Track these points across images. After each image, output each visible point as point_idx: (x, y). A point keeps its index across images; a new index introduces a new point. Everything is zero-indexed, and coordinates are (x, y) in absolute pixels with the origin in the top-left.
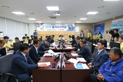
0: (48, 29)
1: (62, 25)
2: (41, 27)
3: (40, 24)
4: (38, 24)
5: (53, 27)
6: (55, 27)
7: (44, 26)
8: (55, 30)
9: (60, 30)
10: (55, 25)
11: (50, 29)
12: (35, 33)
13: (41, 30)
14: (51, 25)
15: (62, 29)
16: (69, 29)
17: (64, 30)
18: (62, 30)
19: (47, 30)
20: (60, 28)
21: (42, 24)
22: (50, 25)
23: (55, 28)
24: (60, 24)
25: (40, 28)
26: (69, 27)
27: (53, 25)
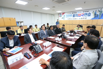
0: (69, 18)
1: (84, 13)
2: (63, 16)
3: (62, 14)
4: (60, 14)
5: (74, 16)
6: (75, 15)
7: (65, 16)
8: (75, 19)
9: (81, 19)
10: (76, 13)
11: (70, 18)
12: (57, 22)
13: (62, 19)
14: (72, 14)
15: (84, 17)
16: (95, 17)
17: (87, 19)
18: (85, 19)
19: (68, 20)
20: (82, 17)
21: (63, 13)
22: (70, 14)
23: (76, 17)
24: (82, 11)
25: (61, 17)
26: (95, 14)
27: (73, 14)
